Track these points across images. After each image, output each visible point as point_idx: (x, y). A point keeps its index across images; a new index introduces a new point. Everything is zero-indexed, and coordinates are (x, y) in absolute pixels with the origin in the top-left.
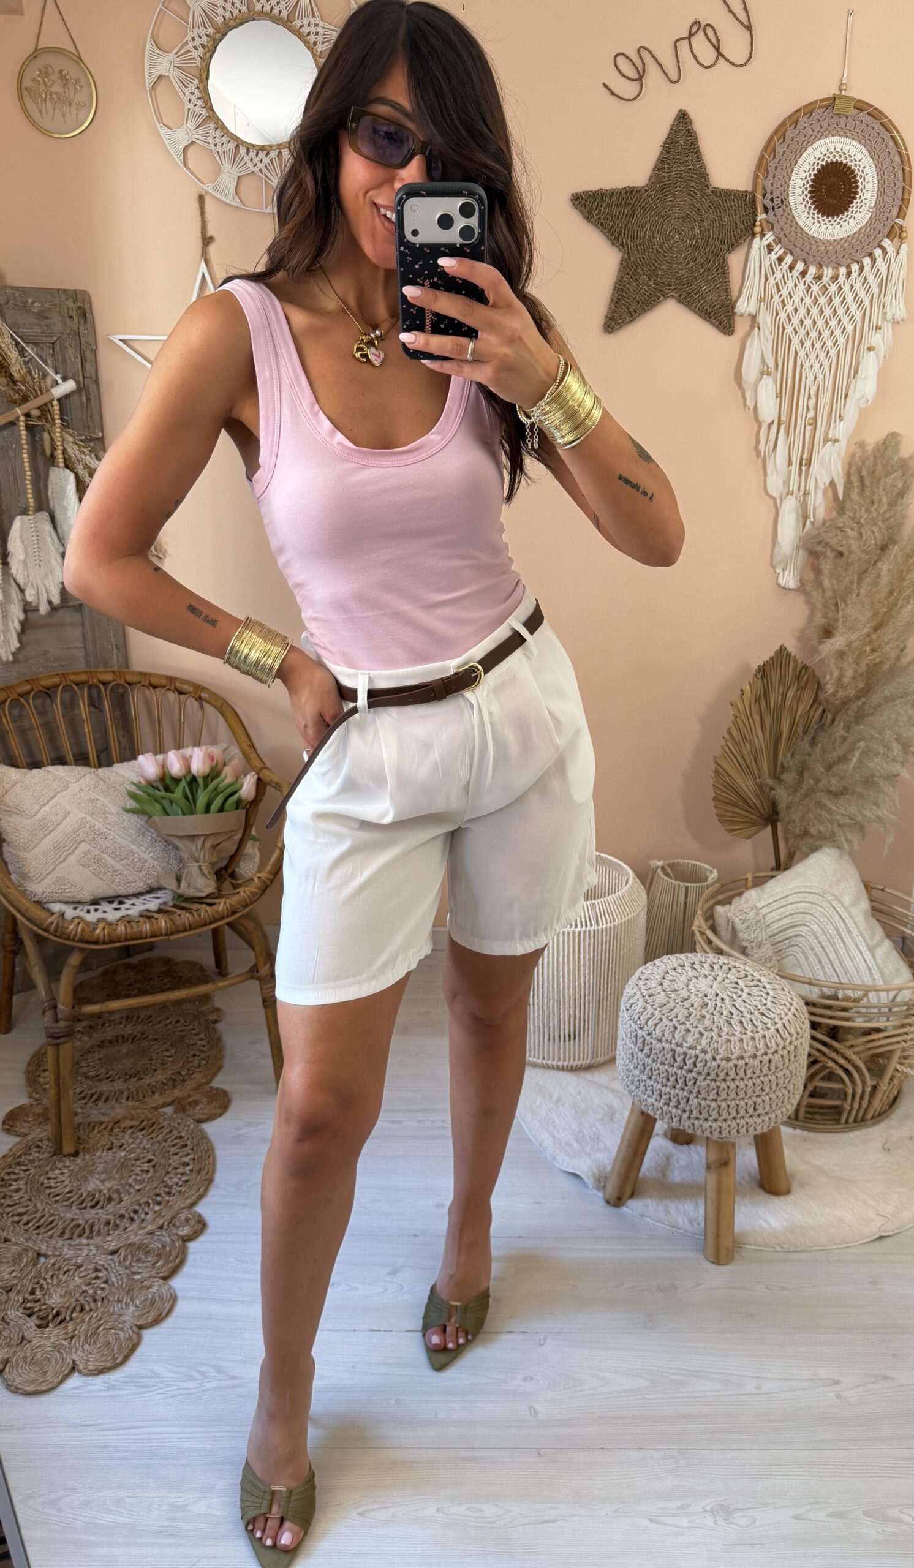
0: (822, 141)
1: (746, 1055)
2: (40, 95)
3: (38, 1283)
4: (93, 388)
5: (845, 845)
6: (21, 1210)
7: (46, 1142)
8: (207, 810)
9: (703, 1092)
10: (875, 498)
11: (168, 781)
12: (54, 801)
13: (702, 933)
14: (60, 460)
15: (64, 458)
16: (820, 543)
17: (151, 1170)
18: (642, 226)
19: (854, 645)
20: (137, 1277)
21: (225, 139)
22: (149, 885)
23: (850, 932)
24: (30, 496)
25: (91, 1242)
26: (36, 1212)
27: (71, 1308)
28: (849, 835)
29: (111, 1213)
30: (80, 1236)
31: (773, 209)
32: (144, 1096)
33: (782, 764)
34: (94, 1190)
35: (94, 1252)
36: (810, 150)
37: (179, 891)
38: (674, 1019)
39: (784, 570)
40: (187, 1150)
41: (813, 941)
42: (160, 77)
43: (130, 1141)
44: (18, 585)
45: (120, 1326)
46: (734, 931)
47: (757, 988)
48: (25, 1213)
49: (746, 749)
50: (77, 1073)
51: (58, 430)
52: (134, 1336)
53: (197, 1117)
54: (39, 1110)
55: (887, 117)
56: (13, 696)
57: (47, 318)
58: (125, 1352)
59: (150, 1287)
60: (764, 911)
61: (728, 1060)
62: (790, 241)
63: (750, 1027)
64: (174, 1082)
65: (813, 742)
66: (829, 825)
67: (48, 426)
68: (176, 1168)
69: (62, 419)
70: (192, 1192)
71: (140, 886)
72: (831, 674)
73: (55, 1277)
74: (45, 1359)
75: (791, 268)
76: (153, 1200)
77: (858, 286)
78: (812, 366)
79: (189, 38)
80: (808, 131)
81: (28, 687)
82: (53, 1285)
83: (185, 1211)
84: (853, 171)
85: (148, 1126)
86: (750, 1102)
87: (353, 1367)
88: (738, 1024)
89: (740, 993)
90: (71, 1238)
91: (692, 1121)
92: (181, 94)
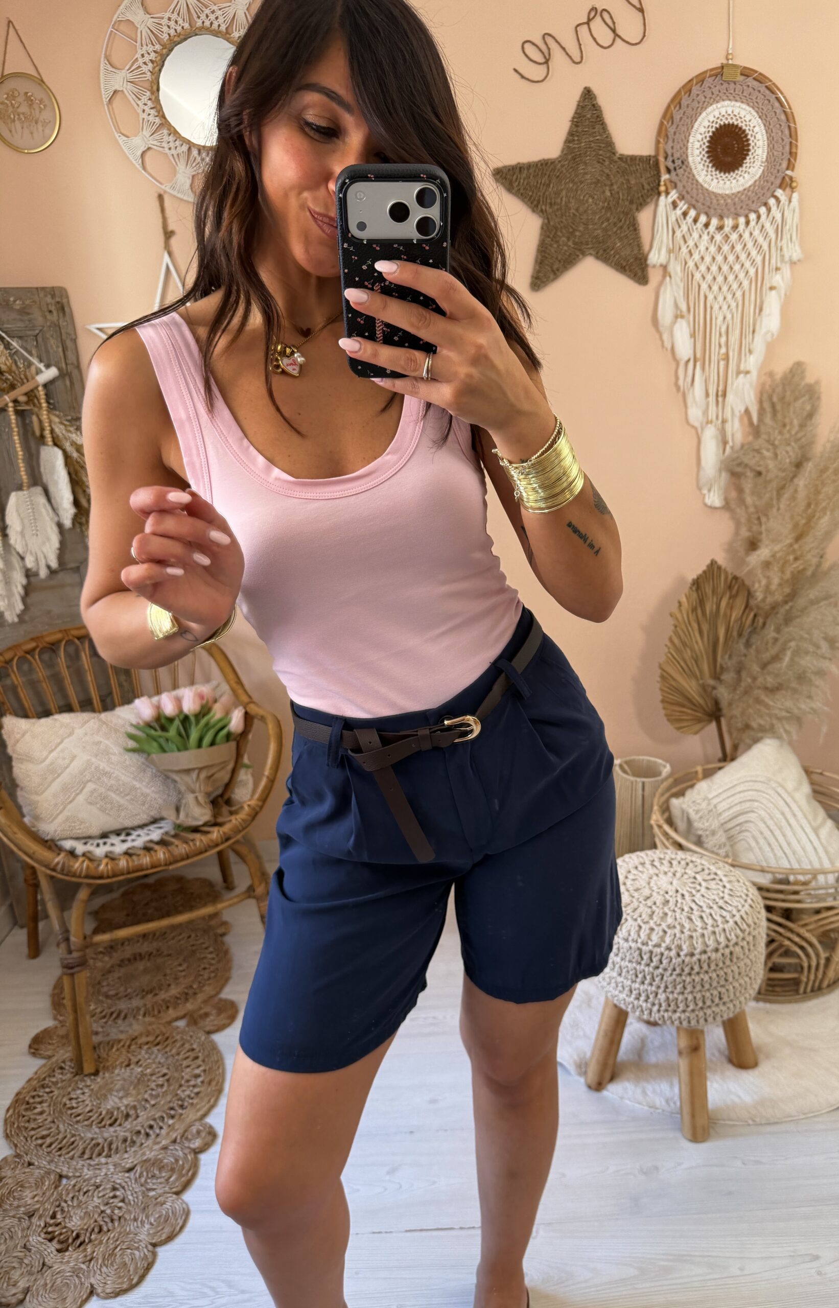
0: (714, 106)
1: (708, 949)
2: (9, 116)
3: (59, 1206)
4: (75, 373)
5: (785, 736)
6: (45, 1133)
7: (68, 1063)
8: (199, 745)
9: (670, 986)
10: (787, 421)
11: (163, 721)
12: (61, 747)
13: (660, 827)
14: (49, 440)
15: (53, 438)
16: (739, 465)
17: (166, 1084)
18: (558, 193)
19: (778, 555)
20: (152, 1194)
21: (178, 143)
22: (152, 817)
23: (794, 815)
24: (23, 473)
25: (110, 1160)
26: (58, 1134)
27: (90, 1230)
28: (787, 727)
29: (128, 1130)
30: (99, 1155)
31: (675, 169)
32: (159, 1012)
33: (722, 667)
34: (113, 1108)
35: (112, 1170)
36: (704, 114)
37: (178, 822)
38: (639, 919)
39: (709, 491)
40: (199, 1062)
41: (762, 826)
42: (115, 92)
43: (146, 1056)
44: (18, 554)
45: (136, 1245)
46: (689, 822)
47: (714, 882)
48: (48, 1135)
49: (688, 654)
50: (99, 992)
51: (45, 412)
52: (149, 1255)
53: (207, 1029)
54: (62, 1032)
55: (770, 81)
56: (20, 653)
57: (28, 314)
58: (141, 1272)
59: (164, 1203)
60: (715, 801)
61: (692, 955)
62: (692, 197)
63: (710, 922)
64: (185, 997)
65: (748, 644)
66: (768, 719)
67: (36, 410)
68: (188, 1081)
69: (48, 402)
70: (203, 1104)
71: (144, 818)
72: (760, 582)
73: (75, 1199)
74: (64, 1286)
75: (695, 221)
76: (167, 1114)
77: (756, 233)
78: (720, 308)
79: (138, 55)
80: (701, 98)
81: (33, 645)
82: (73, 1207)
83: (197, 1124)
84: (744, 131)
85: (162, 1041)
86: (715, 993)
87: (357, 1273)
88: (699, 920)
89: (698, 887)
90: (91, 1158)
91: (662, 1013)
92: (135, 105)
